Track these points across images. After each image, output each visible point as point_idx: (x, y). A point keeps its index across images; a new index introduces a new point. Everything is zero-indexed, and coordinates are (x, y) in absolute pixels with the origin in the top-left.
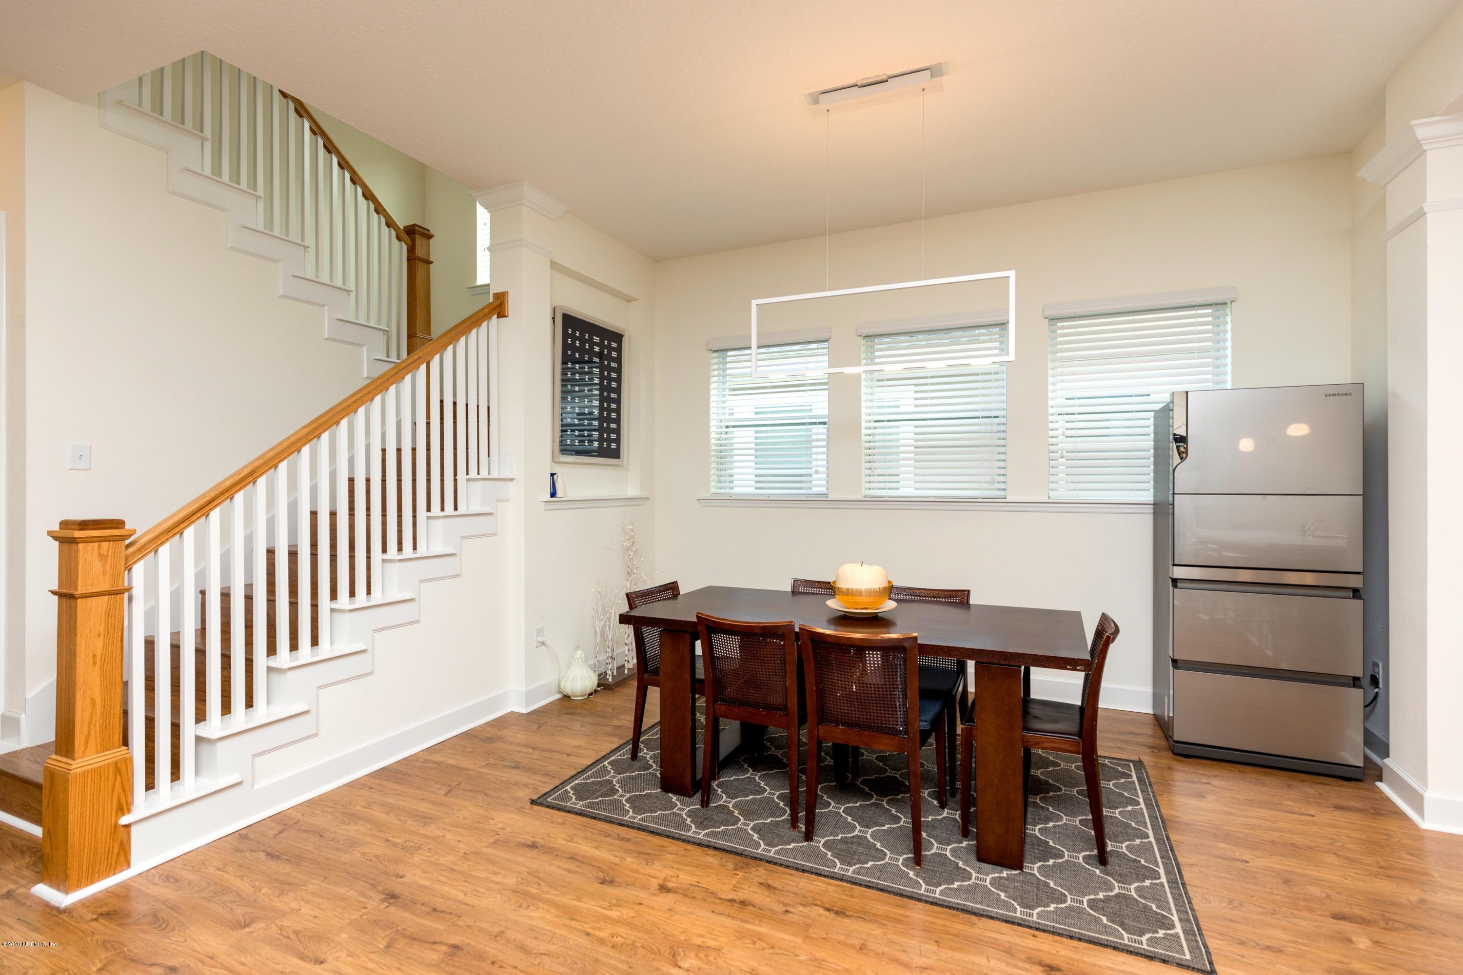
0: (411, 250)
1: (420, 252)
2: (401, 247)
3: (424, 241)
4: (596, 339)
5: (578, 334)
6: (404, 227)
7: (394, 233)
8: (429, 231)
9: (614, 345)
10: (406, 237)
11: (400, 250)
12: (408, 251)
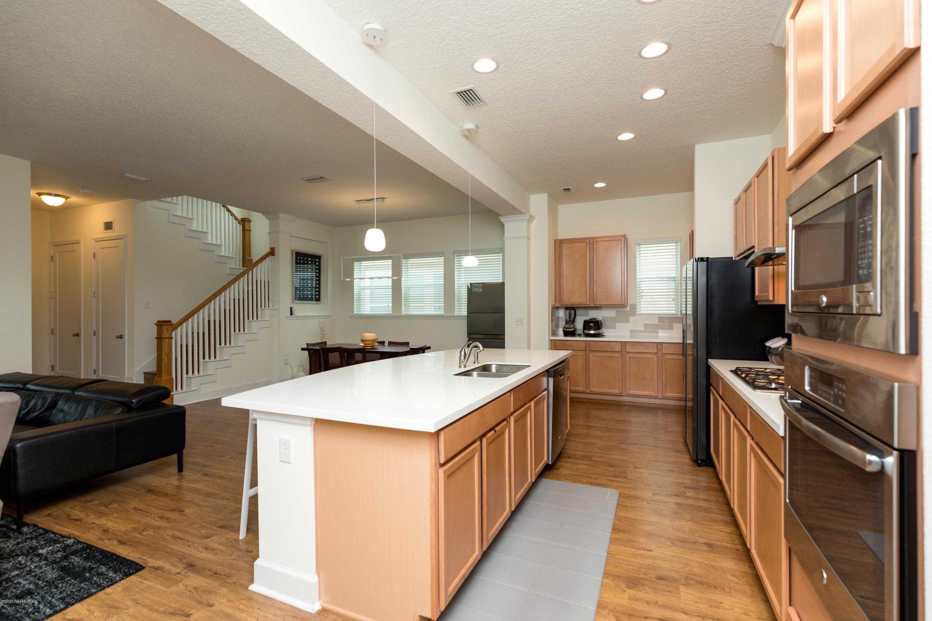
0: (244, 227)
1: (247, 228)
2: (240, 226)
3: (248, 223)
4: (310, 259)
5: (302, 258)
6: (241, 219)
7: (237, 222)
8: (250, 219)
9: (317, 260)
10: (242, 223)
11: (240, 227)
12: (242, 227)
